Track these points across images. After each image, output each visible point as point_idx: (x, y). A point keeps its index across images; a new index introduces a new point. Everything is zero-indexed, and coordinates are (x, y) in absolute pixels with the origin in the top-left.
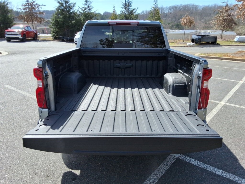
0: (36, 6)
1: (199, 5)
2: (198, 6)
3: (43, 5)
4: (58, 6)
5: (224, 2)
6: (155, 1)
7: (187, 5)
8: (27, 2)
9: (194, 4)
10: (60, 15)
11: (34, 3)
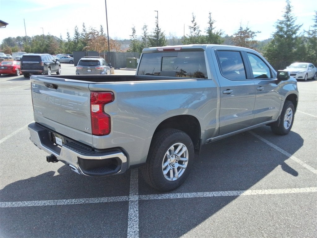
0: (250, 33)
3: (258, 32)
4: (277, 31)
8: (240, 31)
10: (277, 42)
11: (248, 31)
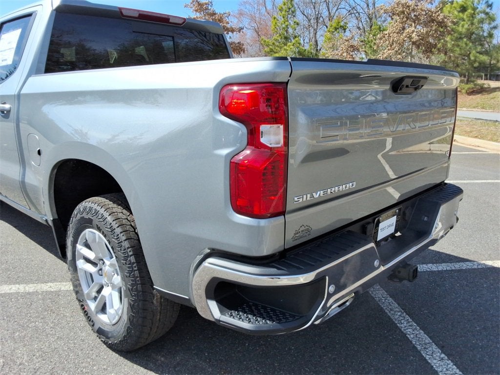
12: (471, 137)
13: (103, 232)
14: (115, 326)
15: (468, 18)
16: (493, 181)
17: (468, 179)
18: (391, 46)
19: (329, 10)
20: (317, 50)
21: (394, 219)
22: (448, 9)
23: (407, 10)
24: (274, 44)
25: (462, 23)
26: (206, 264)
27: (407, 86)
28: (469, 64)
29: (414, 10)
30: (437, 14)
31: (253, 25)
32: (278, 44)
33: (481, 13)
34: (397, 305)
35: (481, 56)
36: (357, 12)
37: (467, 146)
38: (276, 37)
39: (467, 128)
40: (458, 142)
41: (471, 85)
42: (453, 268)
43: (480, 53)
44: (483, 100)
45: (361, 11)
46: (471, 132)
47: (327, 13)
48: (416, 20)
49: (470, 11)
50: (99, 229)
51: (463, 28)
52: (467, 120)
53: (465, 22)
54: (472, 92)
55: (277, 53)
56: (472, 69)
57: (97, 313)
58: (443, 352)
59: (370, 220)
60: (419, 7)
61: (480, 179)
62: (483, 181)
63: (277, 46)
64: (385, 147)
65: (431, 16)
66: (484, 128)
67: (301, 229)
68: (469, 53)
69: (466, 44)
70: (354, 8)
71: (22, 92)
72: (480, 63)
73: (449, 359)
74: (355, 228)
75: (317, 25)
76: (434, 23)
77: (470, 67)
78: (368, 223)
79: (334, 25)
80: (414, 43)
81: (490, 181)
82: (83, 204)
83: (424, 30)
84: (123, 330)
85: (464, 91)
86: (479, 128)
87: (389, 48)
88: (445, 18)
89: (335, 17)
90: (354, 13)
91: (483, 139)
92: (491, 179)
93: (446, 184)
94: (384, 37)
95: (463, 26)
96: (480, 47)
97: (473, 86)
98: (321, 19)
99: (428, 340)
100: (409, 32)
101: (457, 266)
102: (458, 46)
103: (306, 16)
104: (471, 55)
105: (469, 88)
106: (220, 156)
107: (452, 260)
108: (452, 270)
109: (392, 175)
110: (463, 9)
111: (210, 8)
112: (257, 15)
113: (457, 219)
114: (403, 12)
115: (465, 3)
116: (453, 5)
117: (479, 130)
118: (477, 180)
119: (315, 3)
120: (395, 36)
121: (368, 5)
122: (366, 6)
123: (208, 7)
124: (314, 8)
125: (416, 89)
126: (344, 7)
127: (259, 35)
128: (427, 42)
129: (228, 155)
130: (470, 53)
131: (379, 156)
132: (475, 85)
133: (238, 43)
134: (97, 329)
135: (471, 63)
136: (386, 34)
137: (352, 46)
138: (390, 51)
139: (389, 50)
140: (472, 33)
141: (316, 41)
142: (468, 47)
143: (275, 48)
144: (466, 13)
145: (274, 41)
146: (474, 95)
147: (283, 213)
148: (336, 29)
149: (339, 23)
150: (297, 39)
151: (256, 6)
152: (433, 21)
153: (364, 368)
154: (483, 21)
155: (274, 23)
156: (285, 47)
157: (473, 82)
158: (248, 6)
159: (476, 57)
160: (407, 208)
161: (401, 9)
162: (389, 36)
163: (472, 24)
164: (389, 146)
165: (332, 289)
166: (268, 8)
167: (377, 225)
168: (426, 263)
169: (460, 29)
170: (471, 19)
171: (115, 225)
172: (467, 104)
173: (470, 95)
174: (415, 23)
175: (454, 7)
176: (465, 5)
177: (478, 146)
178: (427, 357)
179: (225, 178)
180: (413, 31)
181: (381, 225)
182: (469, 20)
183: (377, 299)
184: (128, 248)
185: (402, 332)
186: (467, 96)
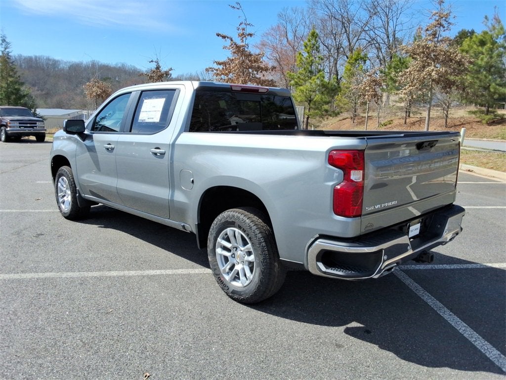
1: (60, 60)
2: (58, 61)
5: (152, 61)
6: (3, 44)
7: (34, 57)
9: (51, 58)
12: (488, 168)
13: (243, 229)
14: (246, 287)
15: (487, 52)
16: (501, 207)
17: (480, 205)
18: (412, 82)
19: (349, 41)
20: (337, 79)
21: (419, 225)
22: (468, 43)
23: (427, 51)
24: (299, 77)
25: (482, 56)
26: (317, 242)
27: (426, 146)
28: (489, 95)
29: (433, 51)
30: (455, 54)
31: (275, 56)
32: (302, 77)
33: (500, 47)
34: (421, 288)
35: (501, 88)
36: (377, 43)
37: (483, 176)
38: (301, 70)
39: (484, 160)
40: (475, 172)
41: (491, 116)
42: (462, 267)
43: (500, 85)
44: (503, 131)
45: (381, 41)
46: (487, 163)
47: (347, 44)
48: (435, 60)
49: (489, 45)
50: (240, 227)
51: (483, 61)
52: (484, 152)
53: (484, 56)
54: (492, 122)
55: (301, 85)
56: (492, 100)
57: (231, 281)
58: (451, 311)
59: (404, 224)
60: (438, 48)
61: (490, 205)
62: (493, 207)
63: (303, 79)
64: (412, 182)
65: (449, 56)
66: (500, 160)
67: (369, 225)
68: (488, 85)
69: (485, 76)
70: (374, 39)
71: (176, 143)
72: (500, 95)
73: (455, 315)
74: (396, 228)
75: (338, 56)
76: (452, 62)
77: (490, 98)
78: (404, 226)
79: (354, 57)
80: (433, 80)
81: (499, 207)
82: (226, 213)
83: (443, 70)
84: (254, 288)
85: (484, 122)
86: (495, 160)
87: (410, 84)
88: (463, 58)
89: (355, 48)
90: (374, 44)
91: (498, 170)
92: (500, 206)
93: (454, 205)
94: (406, 75)
95: (482, 59)
96: (499, 80)
97: (493, 117)
98: (342, 49)
99: (442, 305)
100: (428, 70)
101: (465, 266)
102: (478, 78)
103: (326, 46)
104: (491, 87)
105: (489, 119)
106: (328, 186)
107: (461, 262)
108: (461, 269)
109: (415, 198)
110: (482, 43)
111: (246, 49)
112: (279, 46)
113: (462, 229)
114: (423, 53)
115: (484, 37)
116: (472, 40)
117: (495, 162)
118: (488, 206)
119: (335, 34)
120: (416, 74)
121: (388, 37)
122: (386, 37)
123: (245, 49)
124: (335, 40)
125: (431, 147)
126: (363, 37)
127: (280, 65)
128: (446, 79)
129: (332, 185)
130: (490, 85)
131: (408, 187)
132: (495, 116)
133: (271, 80)
134: (231, 291)
135: (491, 95)
136: (408, 72)
137: (374, 81)
138: (411, 88)
139: (410, 86)
140: (491, 67)
141: (337, 71)
142: (488, 80)
143: (300, 81)
144: (485, 47)
145: (299, 75)
146: (494, 125)
147: (360, 216)
148: (356, 60)
149: (359, 54)
150: (321, 73)
151: (277, 37)
152: (451, 60)
153: (401, 317)
154: (502, 54)
155: (299, 58)
156: (310, 81)
157: (493, 112)
158: (270, 38)
159: (495, 89)
160: (427, 219)
161: (421, 50)
162: (410, 74)
163: (491, 57)
164: (414, 180)
165: (385, 257)
166: (290, 39)
167: (409, 228)
168: (442, 264)
169: (479, 62)
170: (490, 53)
171: (252, 225)
172: (488, 134)
173: (491, 126)
174: (434, 62)
175: (473, 41)
176: (484, 40)
177: (494, 177)
178: (441, 314)
179: (331, 197)
180: (433, 70)
181: (411, 228)
182: (488, 54)
183: (407, 284)
184: (261, 238)
185: (425, 302)
186: (487, 126)
